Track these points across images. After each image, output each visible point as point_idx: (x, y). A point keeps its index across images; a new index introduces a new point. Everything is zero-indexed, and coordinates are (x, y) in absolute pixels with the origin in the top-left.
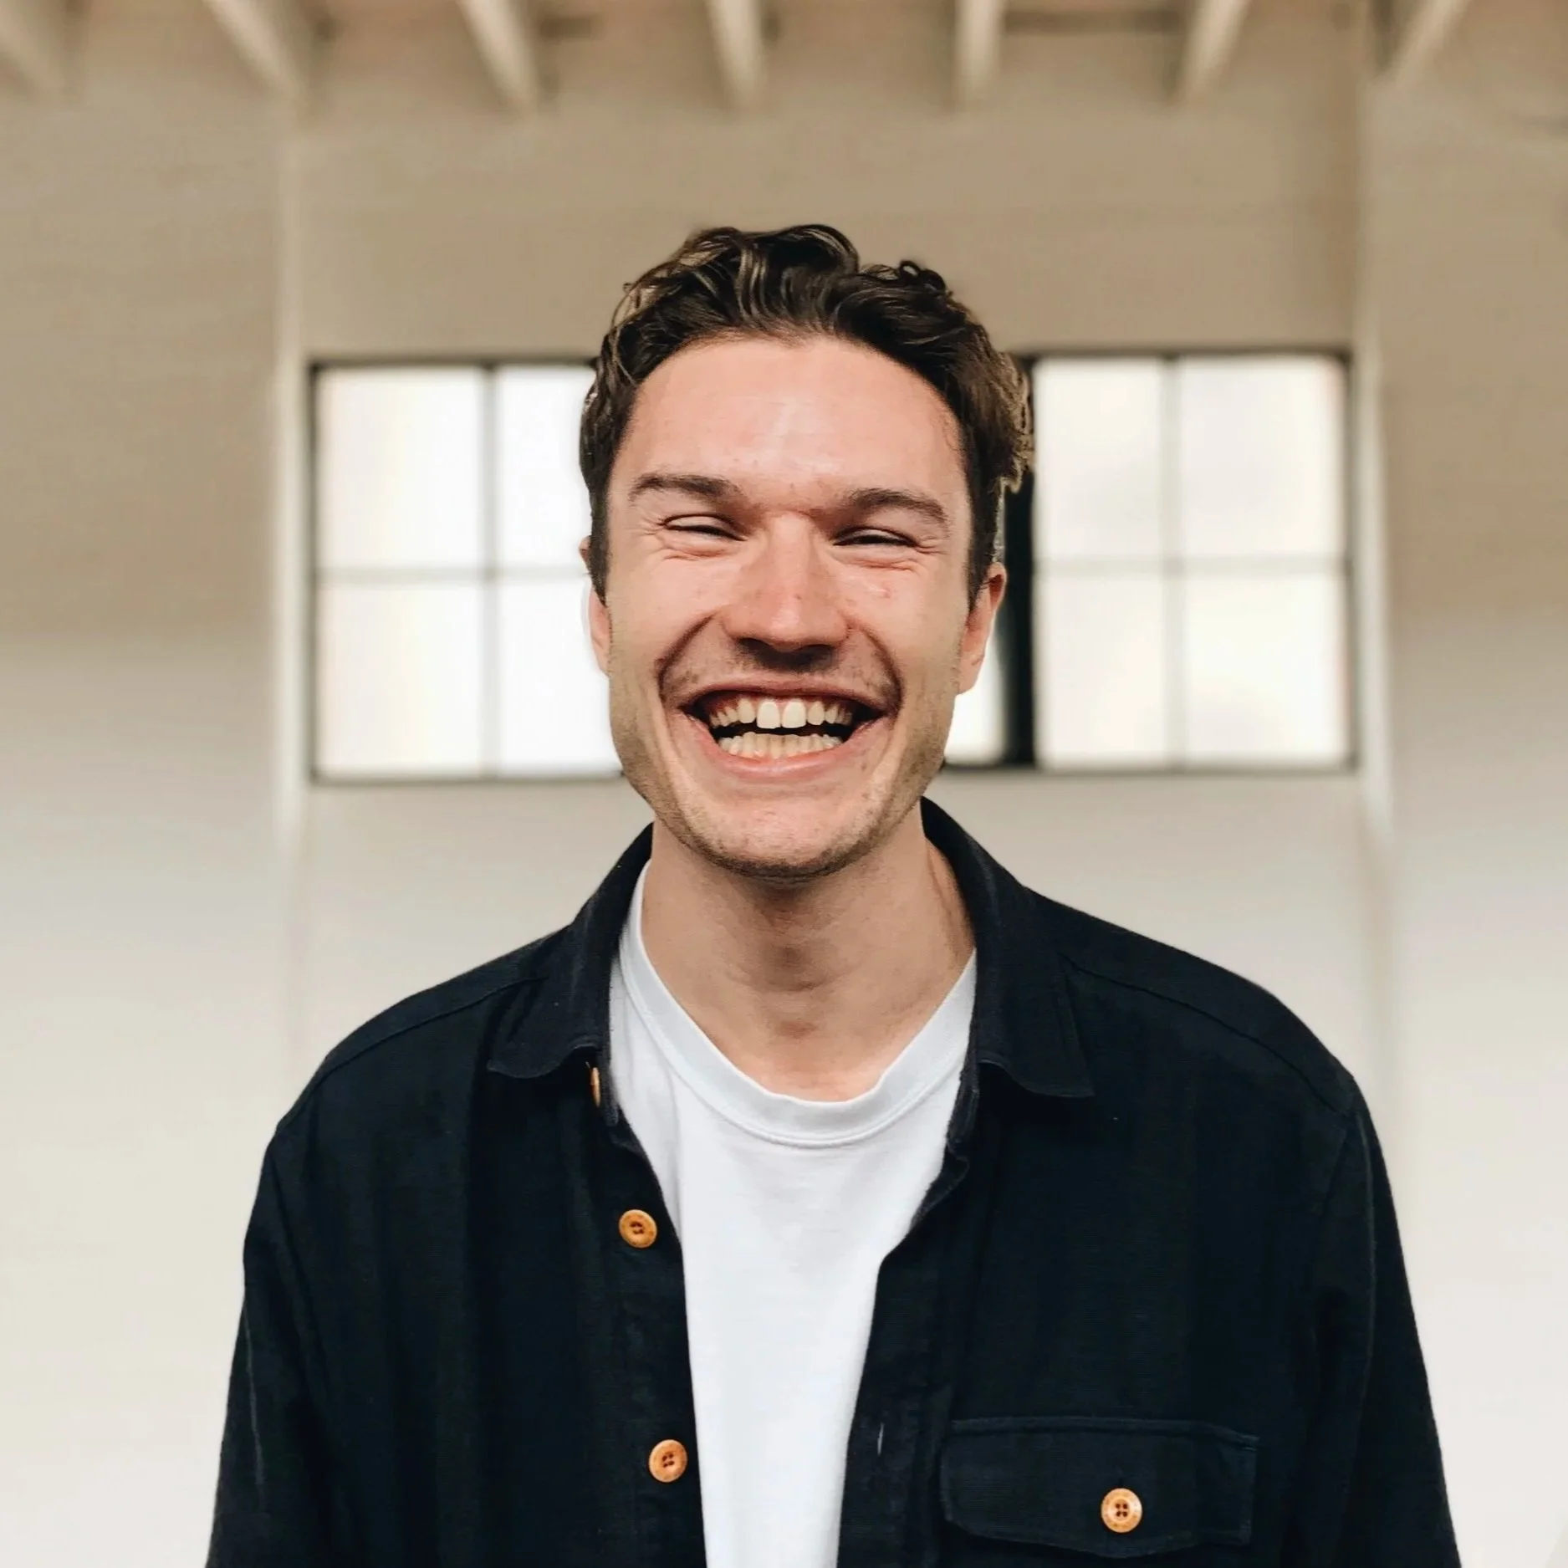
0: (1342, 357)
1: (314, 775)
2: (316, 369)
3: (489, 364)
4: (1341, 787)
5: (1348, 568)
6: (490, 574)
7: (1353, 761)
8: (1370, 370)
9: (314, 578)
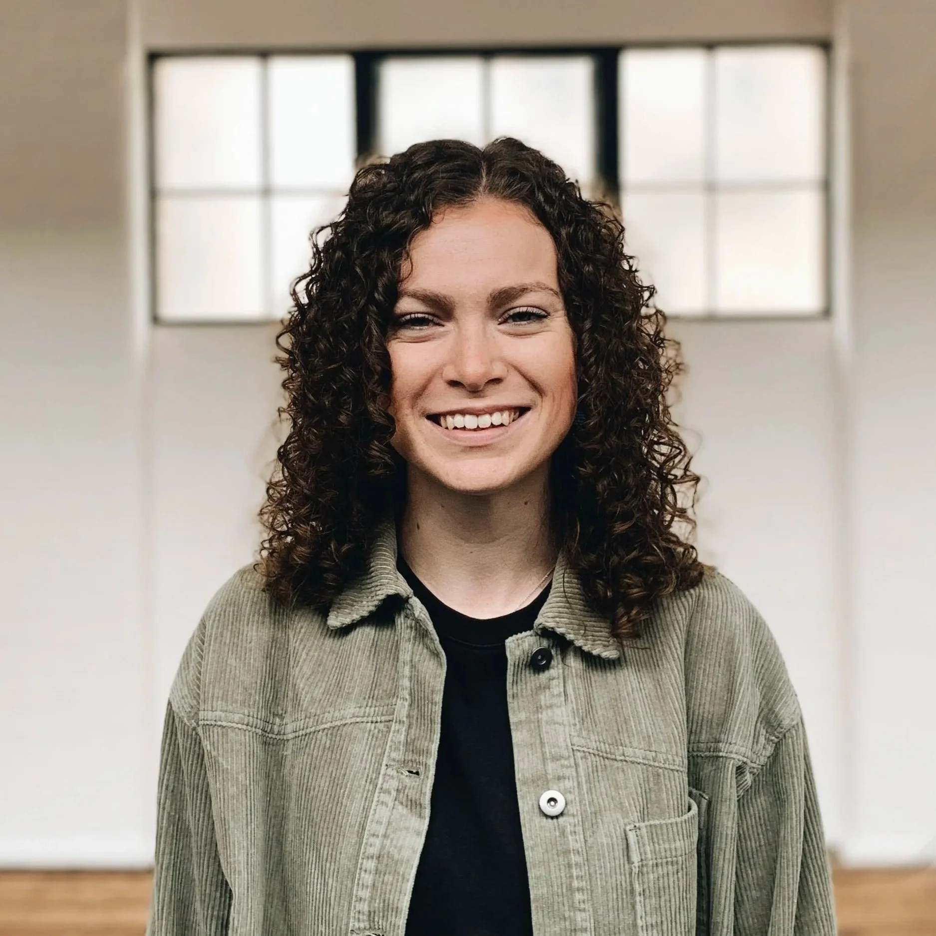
0: (825, 46)
1: (155, 320)
2: (153, 57)
3: (264, 54)
4: (821, 327)
5: (826, 186)
6: (266, 192)
7: (827, 312)
8: (843, 53)
9: (153, 194)
